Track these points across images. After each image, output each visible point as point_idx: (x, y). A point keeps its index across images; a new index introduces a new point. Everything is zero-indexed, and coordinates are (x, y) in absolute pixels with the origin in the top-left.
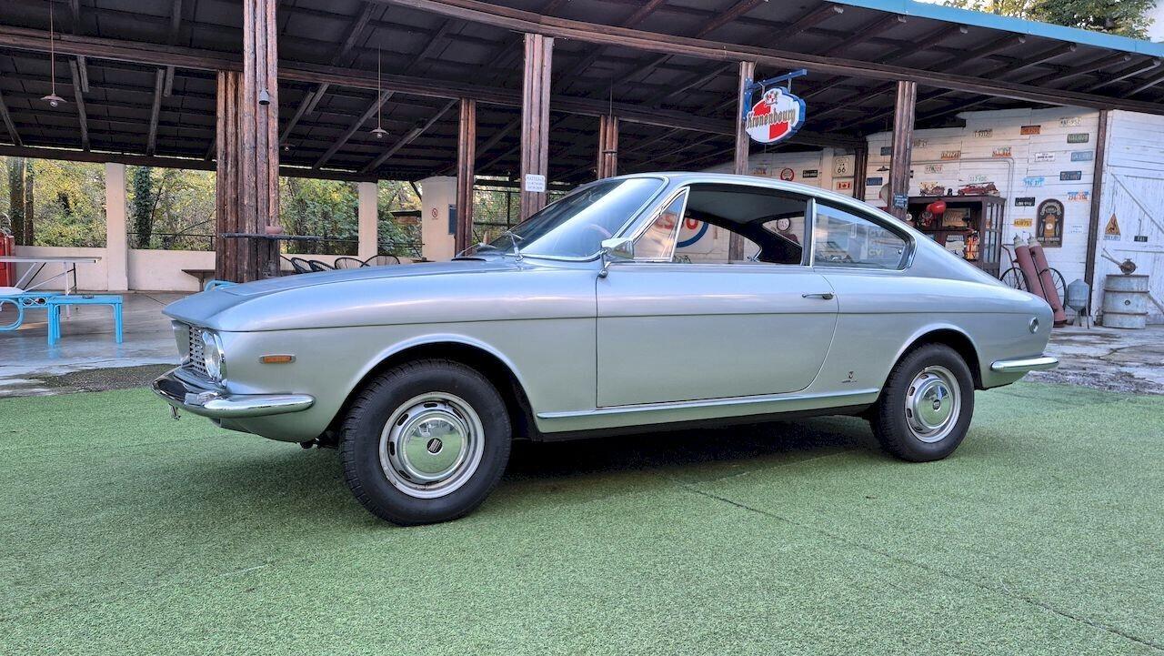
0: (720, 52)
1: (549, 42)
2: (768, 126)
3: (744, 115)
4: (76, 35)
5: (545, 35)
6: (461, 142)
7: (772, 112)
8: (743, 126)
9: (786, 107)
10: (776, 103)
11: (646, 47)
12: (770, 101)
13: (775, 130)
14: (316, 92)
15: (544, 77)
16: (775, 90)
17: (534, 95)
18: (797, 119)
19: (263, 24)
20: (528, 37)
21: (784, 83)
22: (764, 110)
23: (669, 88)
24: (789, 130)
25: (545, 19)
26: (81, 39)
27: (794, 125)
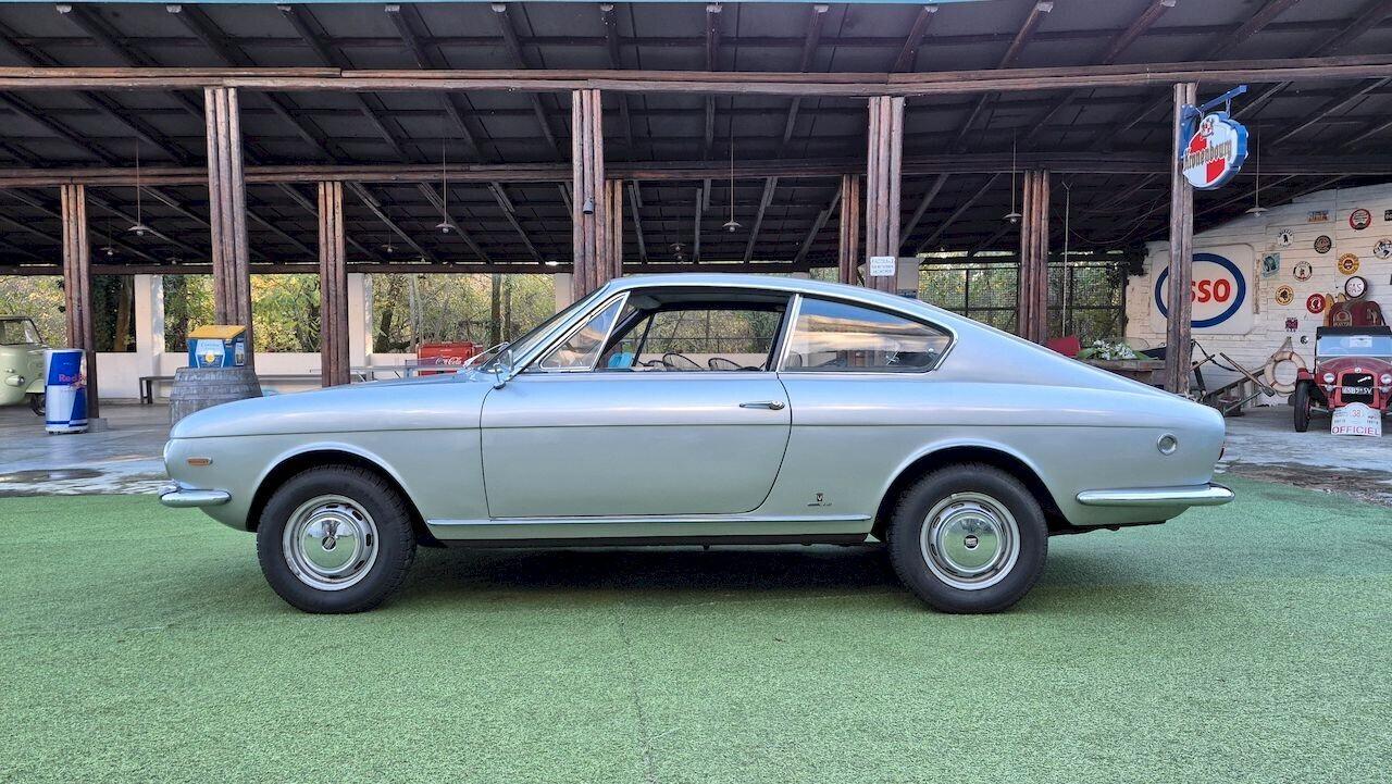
0: (1146, 77)
1: (899, 103)
2: (1205, 164)
3: (1181, 153)
4: (482, 164)
5: (893, 96)
6: (843, 224)
7: (1208, 146)
8: (1181, 167)
9: (1224, 137)
10: (1212, 133)
11: (1030, 86)
12: (1206, 133)
13: (1213, 169)
14: (702, 187)
15: (893, 144)
16: (1210, 117)
17: (881, 166)
18: (1234, 153)
19: (590, 136)
20: (873, 101)
21: (1222, 107)
22: (1200, 145)
23: (1112, 125)
24: (1227, 168)
25: (895, 77)
26: (484, 168)
27: (1232, 161)
